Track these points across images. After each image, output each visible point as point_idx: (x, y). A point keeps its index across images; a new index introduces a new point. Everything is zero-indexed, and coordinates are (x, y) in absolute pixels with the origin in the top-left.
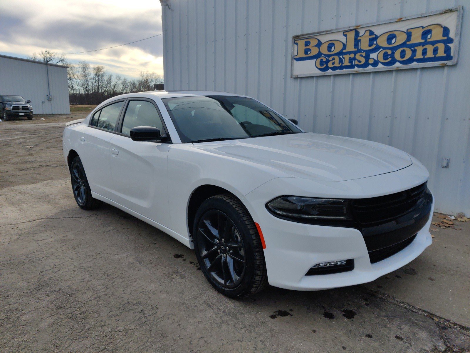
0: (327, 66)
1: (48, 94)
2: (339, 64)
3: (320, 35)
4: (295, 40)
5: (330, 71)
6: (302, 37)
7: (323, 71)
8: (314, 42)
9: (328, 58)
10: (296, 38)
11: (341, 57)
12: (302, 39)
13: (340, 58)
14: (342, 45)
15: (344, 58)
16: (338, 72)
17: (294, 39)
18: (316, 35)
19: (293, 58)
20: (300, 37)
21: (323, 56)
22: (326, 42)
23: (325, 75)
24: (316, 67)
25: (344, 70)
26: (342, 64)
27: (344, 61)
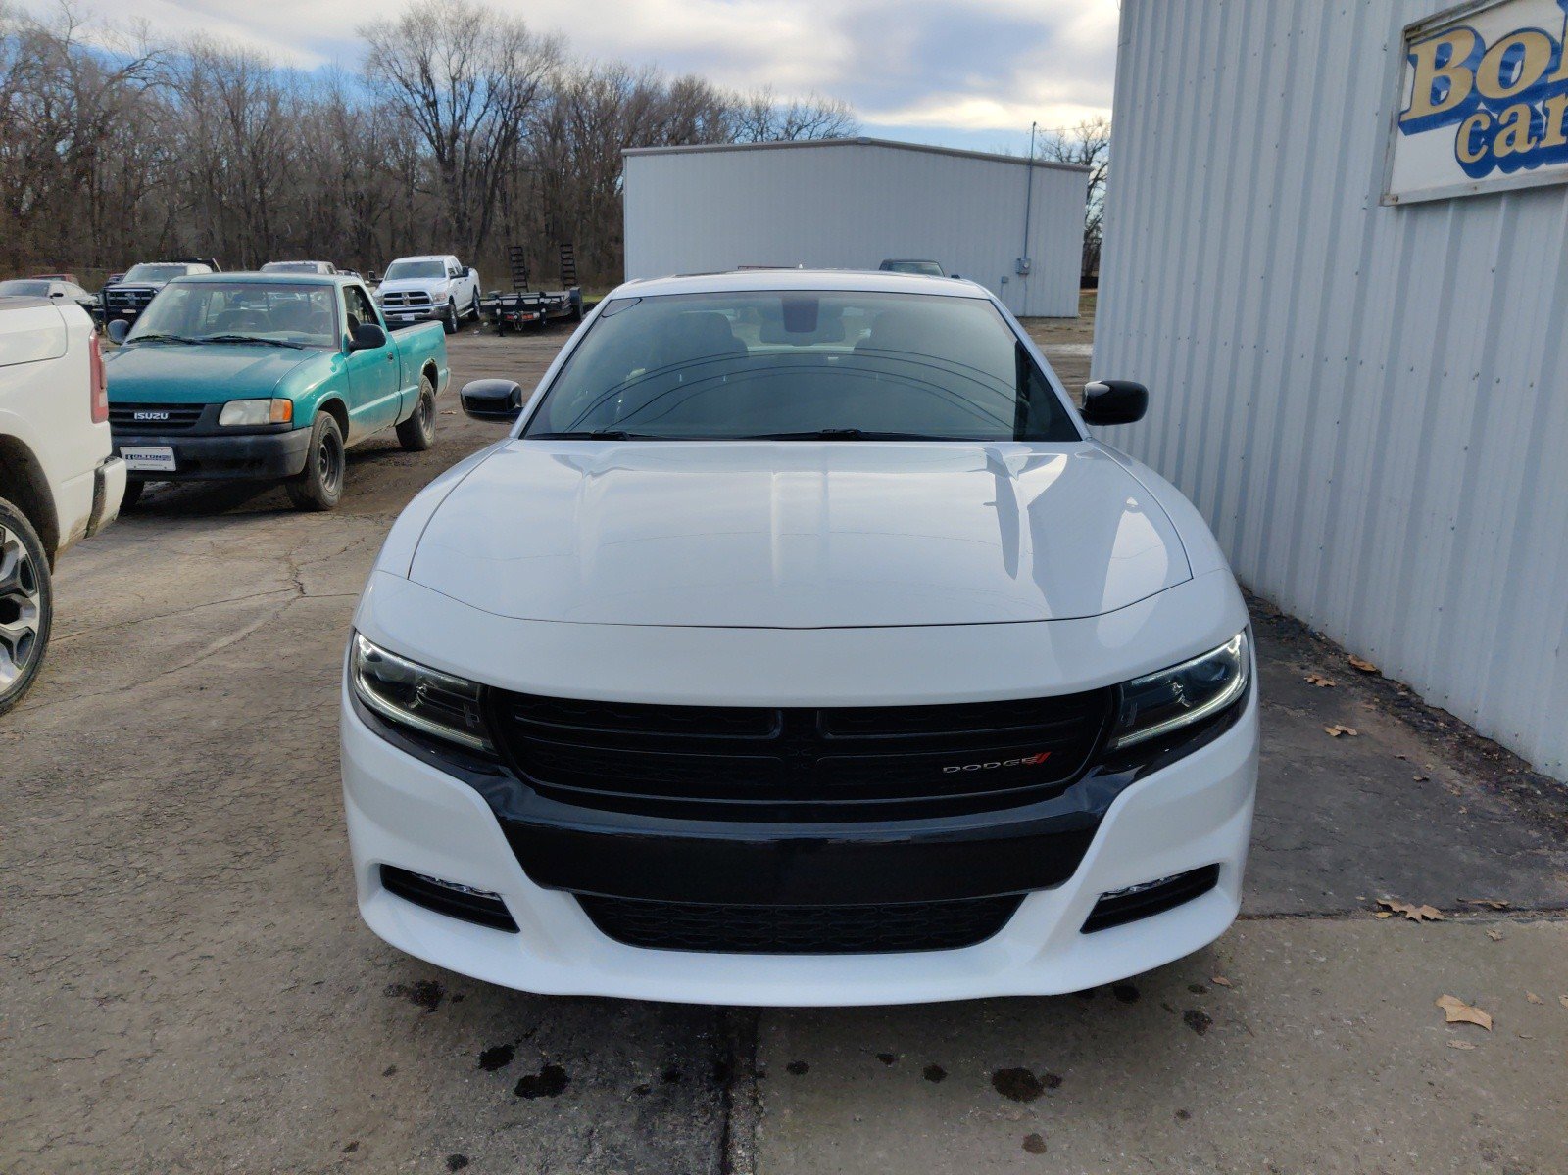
0: (1489, 154)
1: (1022, 256)
2: (1529, 142)
3: (1482, 11)
4: (1413, 42)
5: (1496, 173)
6: (1429, 27)
7: (1475, 177)
8: (1462, 48)
9: (1495, 115)
10: (1414, 34)
11: (1539, 106)
12: (1431, 35)
13: (1535, 115)
14: (1548, 46)
15: (1546, 111)
16: (1522, 177)
17: (1408, 40)
18: (1468, 13)
19: (1395, 124)
20: (1423, 30)
21: (1482, 106)
22: (1498, 42)
23: (1480, 191)
24: (1457, 156)
25: (1544, 167)
26: (1540, 138)
27: (1547, 124)
